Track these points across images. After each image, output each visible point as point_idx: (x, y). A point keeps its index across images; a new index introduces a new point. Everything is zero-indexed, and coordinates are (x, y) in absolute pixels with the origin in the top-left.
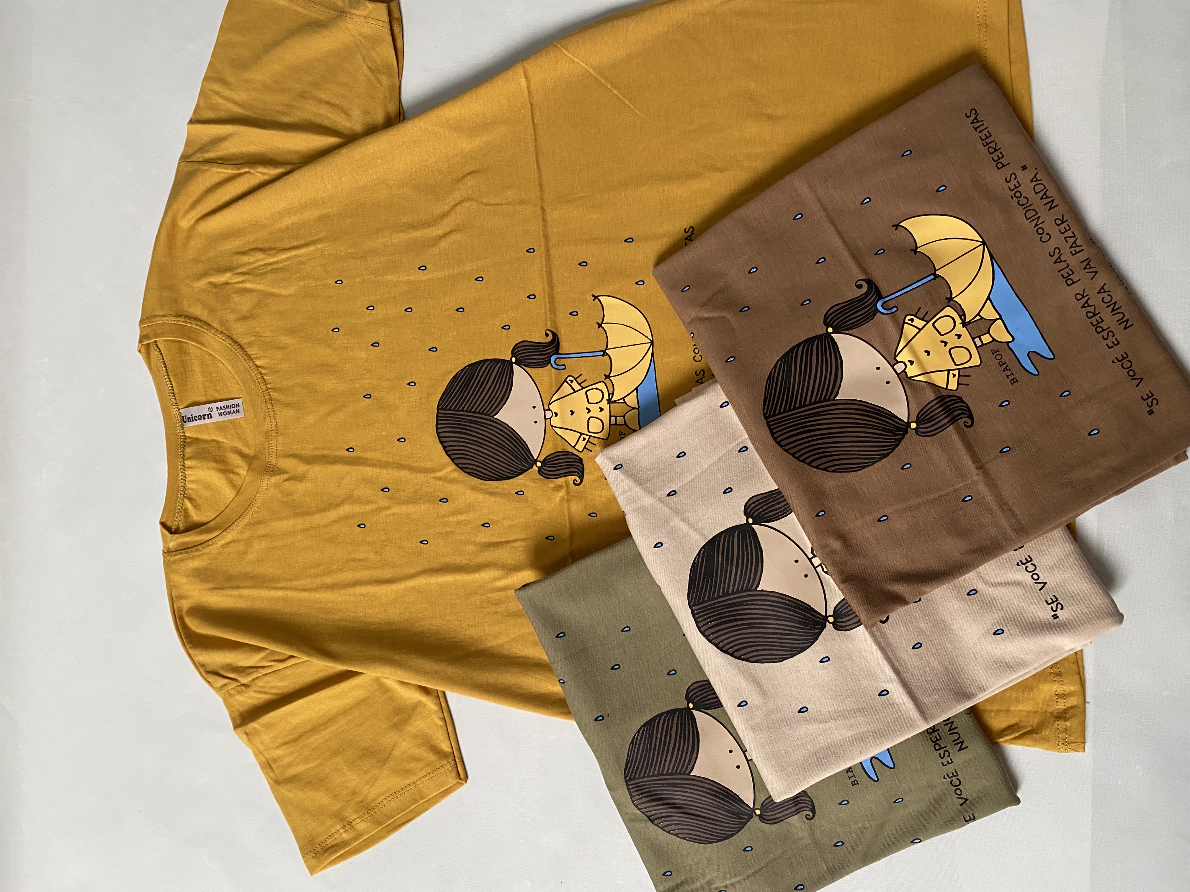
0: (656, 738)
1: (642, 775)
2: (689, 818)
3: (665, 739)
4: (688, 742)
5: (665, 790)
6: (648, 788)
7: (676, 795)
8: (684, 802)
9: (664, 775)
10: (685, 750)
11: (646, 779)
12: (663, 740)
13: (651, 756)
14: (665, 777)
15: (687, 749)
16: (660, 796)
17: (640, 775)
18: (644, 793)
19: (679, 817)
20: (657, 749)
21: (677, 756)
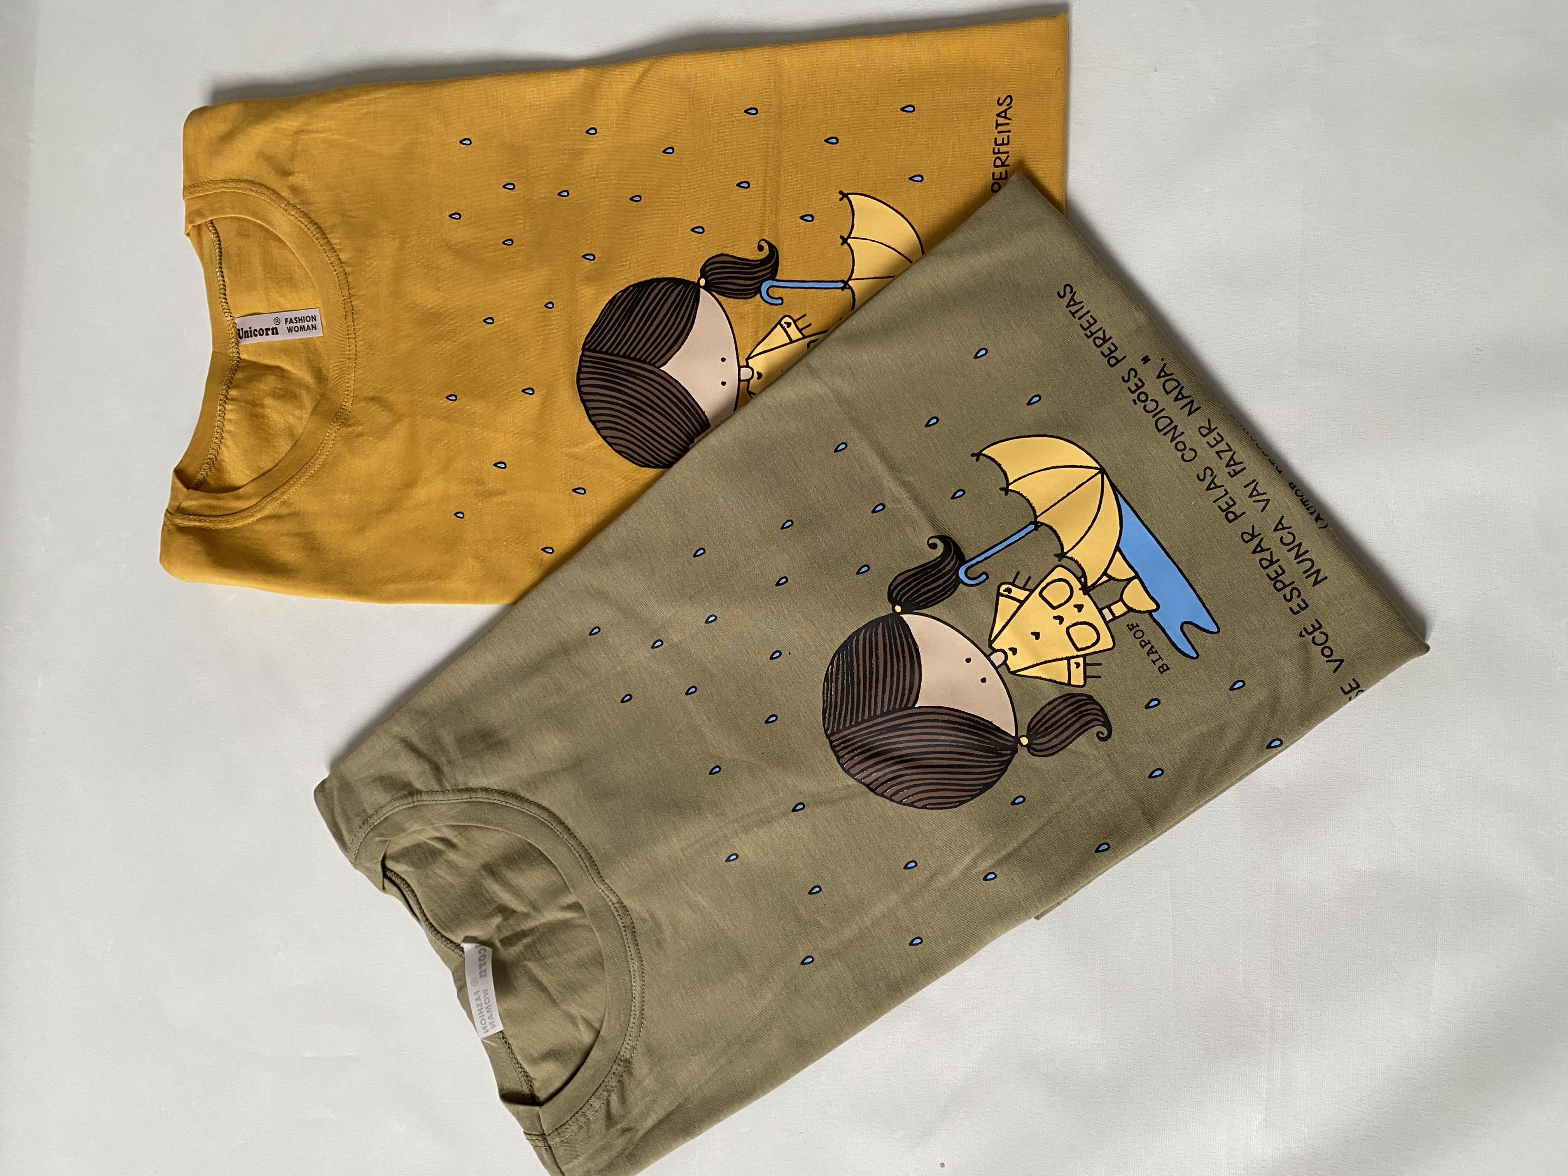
0: (858, 666)
1: (847, 725)
2: (926, 773)
3: (871, 664)
4: (904, 662)
5: (884, 739)
6: (860, 741)
7: (901, 742)
8: (915, 751)
9: (878, 717)
10: (902, 673)
11: (854, 729)
12: (868, 667)
13: (856, 693)
14: (880, 720)
15: (904, 672)
16: (879, 750)
17: (844, 724)
18: (856, 749)
19: (910, 776)
20: (862, 681)
21: (892, 685)
